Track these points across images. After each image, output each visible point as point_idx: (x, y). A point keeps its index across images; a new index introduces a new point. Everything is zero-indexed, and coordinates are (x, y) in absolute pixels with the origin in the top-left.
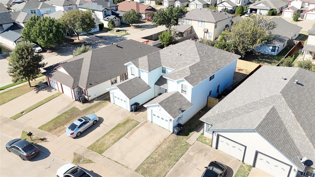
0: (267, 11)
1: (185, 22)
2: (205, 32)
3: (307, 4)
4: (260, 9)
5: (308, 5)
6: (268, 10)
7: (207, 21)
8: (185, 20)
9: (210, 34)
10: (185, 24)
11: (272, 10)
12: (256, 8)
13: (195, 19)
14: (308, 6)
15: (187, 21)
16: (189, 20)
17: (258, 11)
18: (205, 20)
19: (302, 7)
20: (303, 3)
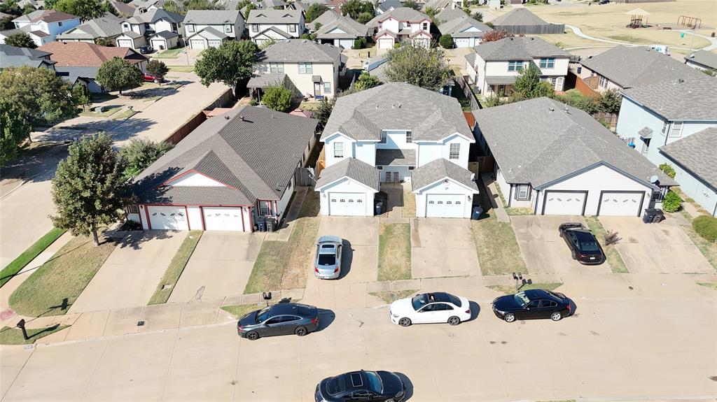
0: (351, 41)
1: (269, 70)
2: (315, 83)
3: (406, 24)
4: (340, 39)
5: (408, 26)
6: (352, 39)
7: (318, 61)
8: (268, 65)
9: (327, 86)
10: (268, 72)
11: (358, 38)
12: (332, 37)
13: (290, 59)
14: (409, 28)
15: (273, 66)
16: (277, 63)
17: (336, 42)
18: (313, 60)
19: (400, 30)
20: (400, 23)
